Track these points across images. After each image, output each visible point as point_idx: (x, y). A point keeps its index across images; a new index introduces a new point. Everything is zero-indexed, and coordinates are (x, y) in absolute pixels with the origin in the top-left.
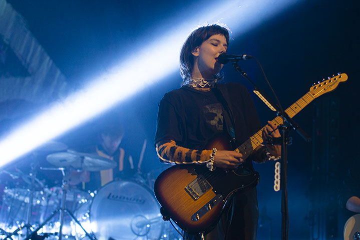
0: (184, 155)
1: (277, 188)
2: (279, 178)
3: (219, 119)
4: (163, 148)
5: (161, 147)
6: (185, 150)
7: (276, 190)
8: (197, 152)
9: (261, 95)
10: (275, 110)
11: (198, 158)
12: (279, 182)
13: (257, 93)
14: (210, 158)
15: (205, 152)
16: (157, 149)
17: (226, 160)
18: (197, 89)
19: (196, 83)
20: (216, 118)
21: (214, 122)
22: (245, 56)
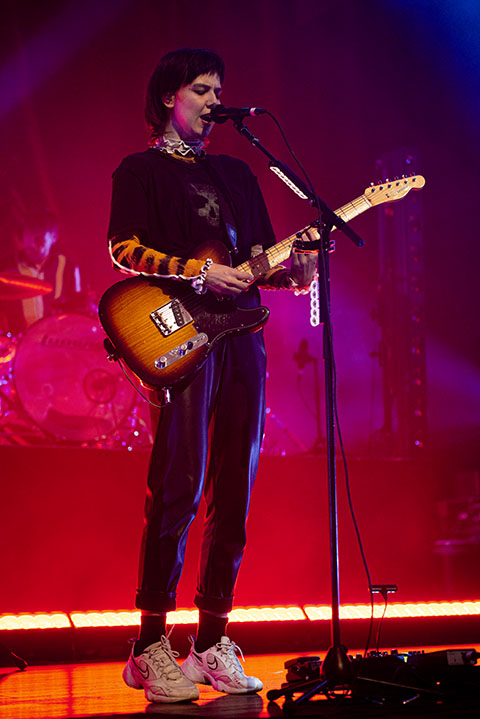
0: (157, 262)
1: (314, 321)
2: (318, 305)
3: (212, 208)
4: (122, 248)
5: (118, 246)
6: (159, 256)
7: (313, 325)
8: (178, 261)
9: (282, 174)
10: (305, 197)
11: (180, 271)
12: (318, 311)
13: (276, 170)
14: (201, 272)
15: (192, 262)
16: (110, 248)
17: (223, 281)
18: (175, 156)
19: (172, 148)
20: (207, 206)
21: (204, 212)
22: (253, 109)
